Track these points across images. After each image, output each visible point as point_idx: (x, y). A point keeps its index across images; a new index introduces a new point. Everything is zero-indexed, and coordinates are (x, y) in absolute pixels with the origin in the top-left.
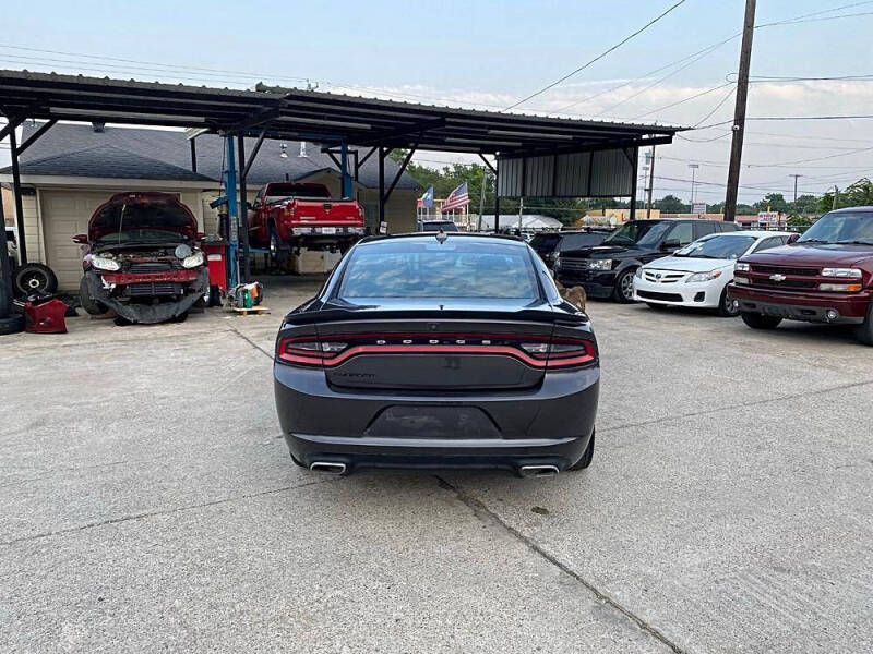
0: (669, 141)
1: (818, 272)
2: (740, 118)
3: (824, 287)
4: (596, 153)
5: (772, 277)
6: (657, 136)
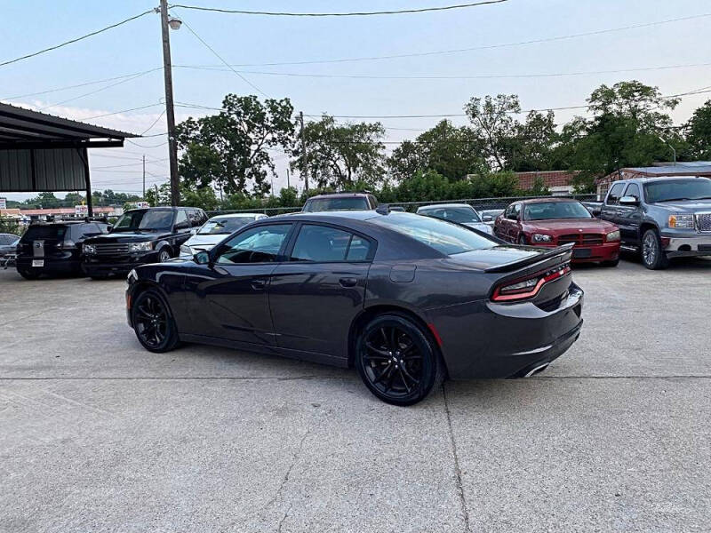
0: (120, 144)
2: (173, 131)
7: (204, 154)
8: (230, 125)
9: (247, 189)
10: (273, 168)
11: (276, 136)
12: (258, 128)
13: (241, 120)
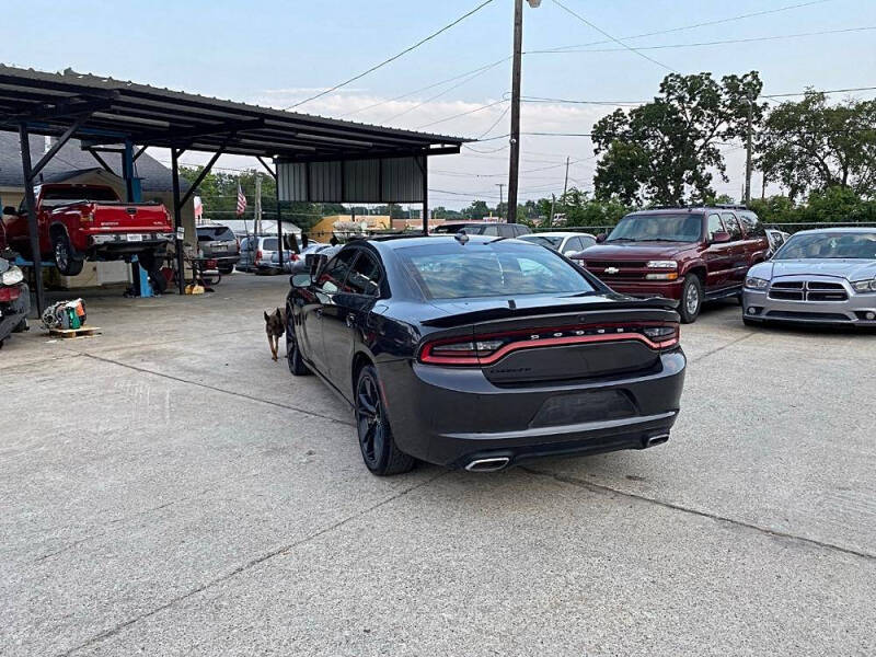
0: (457, 151)
1: (644, 264)
2: (515, 133)
3: (650, 276)
4: (384, 161)
5: (606, 270)
6: (446, 146)
7: (629, 155)
8: (670, 114)
9: (684, 198)
10: (724, 169)
11: (733, 125)
12: (709, 115)
13: (683, 108)
